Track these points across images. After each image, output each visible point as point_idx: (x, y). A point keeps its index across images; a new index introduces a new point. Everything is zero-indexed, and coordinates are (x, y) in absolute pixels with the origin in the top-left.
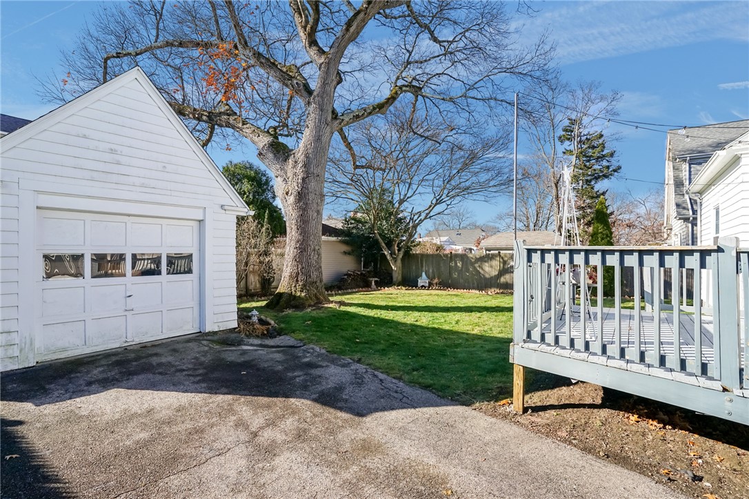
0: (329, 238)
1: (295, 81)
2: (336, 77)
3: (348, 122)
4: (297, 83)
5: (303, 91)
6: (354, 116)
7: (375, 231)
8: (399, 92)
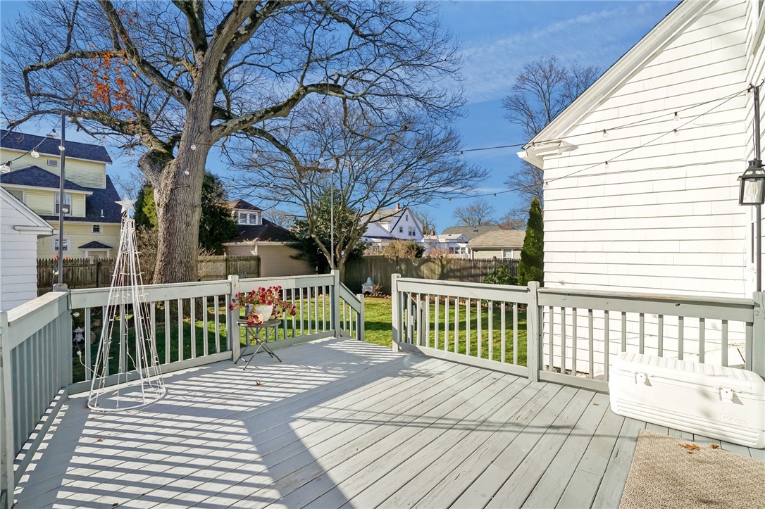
0: (271, 242)
1: (176, 89)
2: (214, 82)
3: (232, 128)
4: (178, 91)
5: (184, 99)
6: (240, 122)
7: (313, 236)
8: (302, 93)
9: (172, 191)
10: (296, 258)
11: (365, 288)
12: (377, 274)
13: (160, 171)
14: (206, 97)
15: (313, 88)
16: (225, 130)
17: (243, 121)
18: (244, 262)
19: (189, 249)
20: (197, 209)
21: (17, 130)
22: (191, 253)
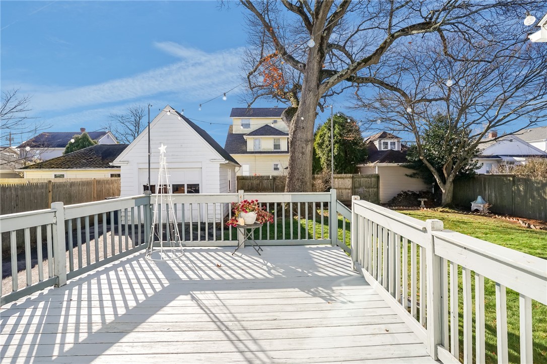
0: (389, 164)
1: (299, 65)
3: (333, 83)
5: (303, 70)
6: (338, 77)
7: (421, 158)
8: (389, 41)
9: (294, 132)
10: (411, 176)
11: (474, 206)
12: (491, 193)
13: (290, 121)
14: (313, 65)
15: (399, 33)
16: (328, 85)
17: (341, 75)
18: (366, 179)
19: (304, 170)
20: (310, 143)
21: (253, 106)
22: (305, 173)
